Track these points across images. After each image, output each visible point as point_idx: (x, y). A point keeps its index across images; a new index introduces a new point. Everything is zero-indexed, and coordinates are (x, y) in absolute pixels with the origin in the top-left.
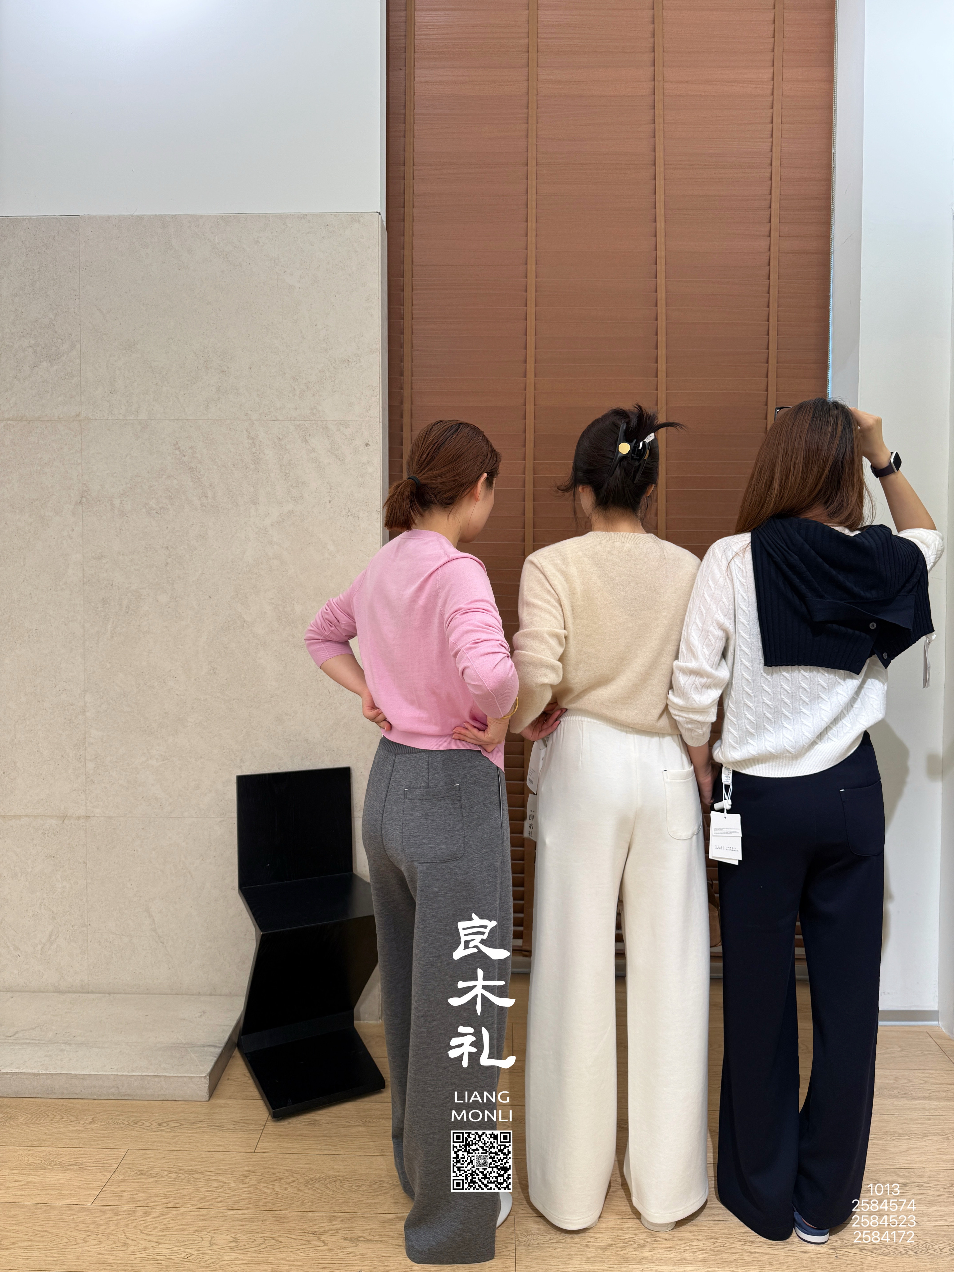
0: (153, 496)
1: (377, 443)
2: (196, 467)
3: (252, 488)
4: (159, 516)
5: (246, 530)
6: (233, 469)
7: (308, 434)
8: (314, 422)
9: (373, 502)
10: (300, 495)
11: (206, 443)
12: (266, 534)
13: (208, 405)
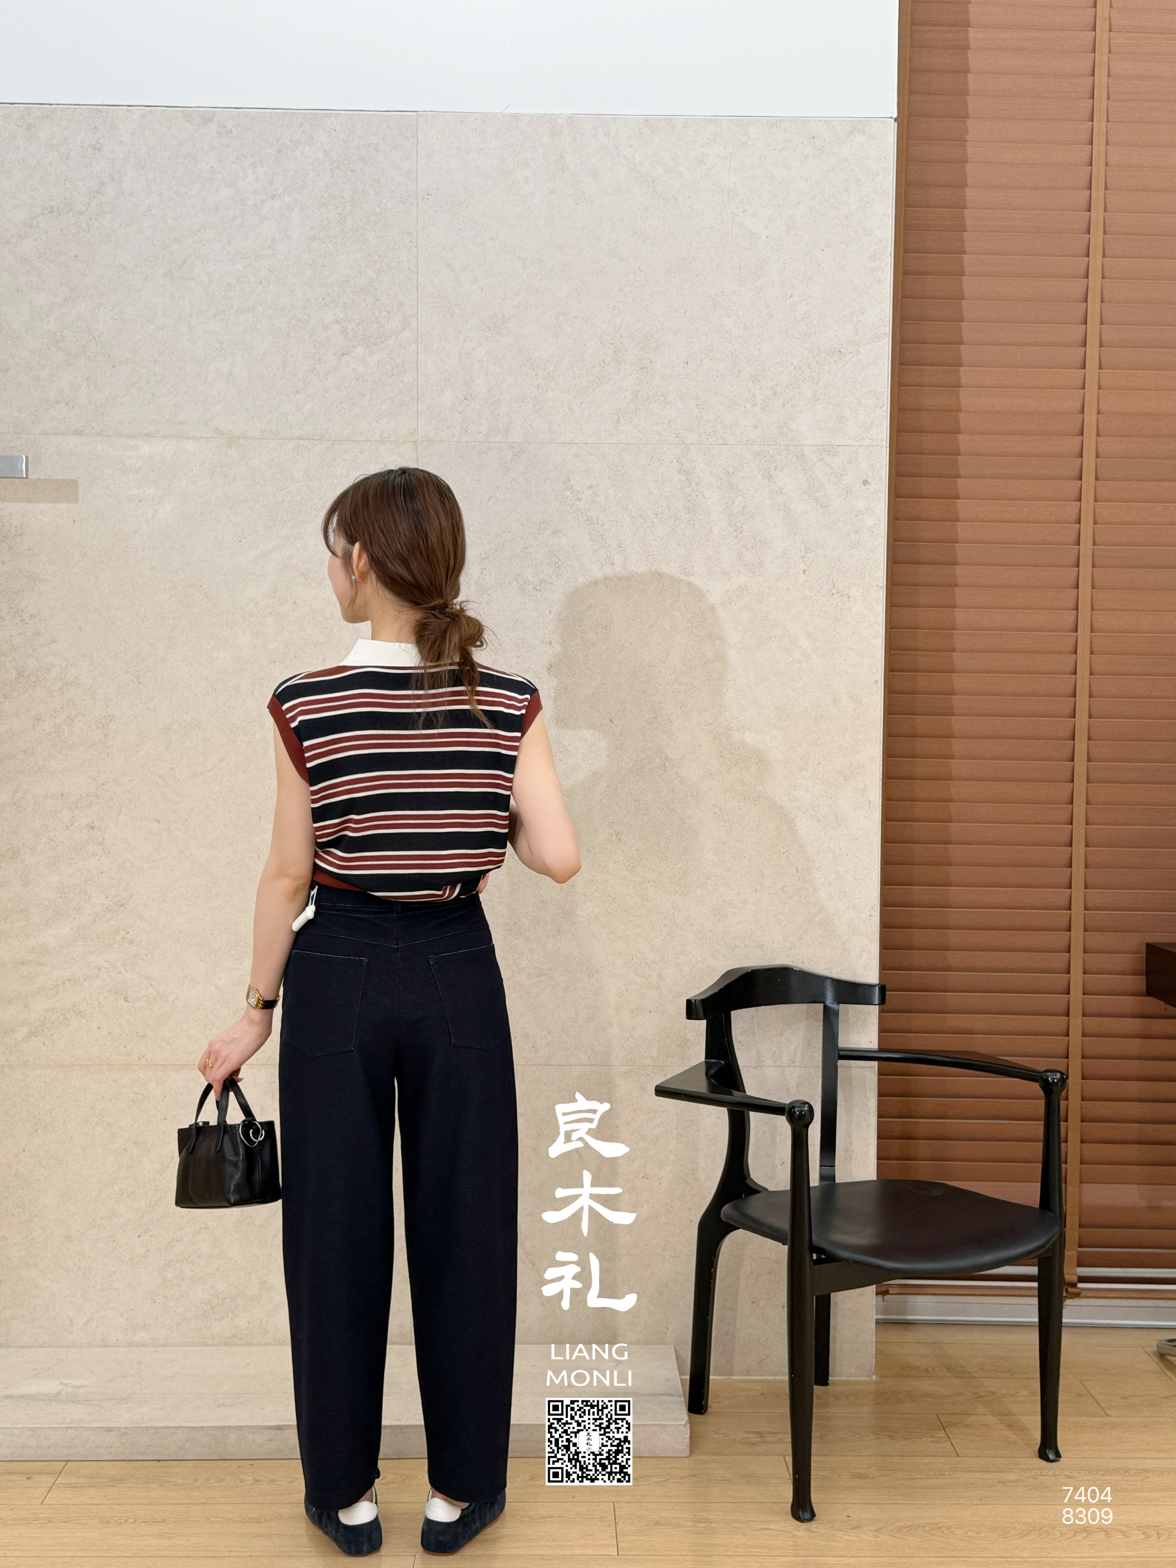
0: (529, 563)
1: (881, 480)
2: (598, 517)
3: (684, 550)
4: (539, 594)
5: (672, 616)
6: (656, 520)
7: (774, 465)
8: (782, 447)
9: (872, 573)
10: (758, 561)
11: (614, 480)
12: (704, 622)
13: (618, 421)
